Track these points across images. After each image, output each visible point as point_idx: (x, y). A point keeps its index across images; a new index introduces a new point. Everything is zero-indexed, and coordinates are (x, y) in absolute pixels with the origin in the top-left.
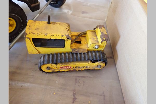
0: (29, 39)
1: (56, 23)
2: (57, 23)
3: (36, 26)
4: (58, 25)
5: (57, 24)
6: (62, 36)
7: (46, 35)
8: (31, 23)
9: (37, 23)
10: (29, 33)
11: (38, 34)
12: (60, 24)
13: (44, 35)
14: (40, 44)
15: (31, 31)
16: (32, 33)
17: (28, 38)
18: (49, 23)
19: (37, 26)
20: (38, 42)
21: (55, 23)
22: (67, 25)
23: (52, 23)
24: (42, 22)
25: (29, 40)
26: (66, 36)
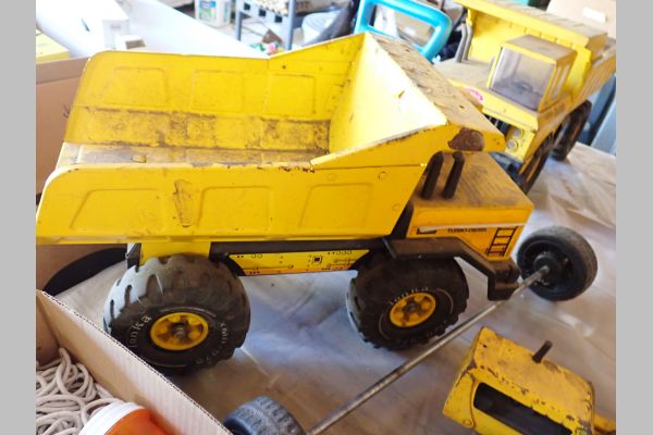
0: (474, 380)
1: (556, 368)
2: (559, 368)
3: (500, 353)
4: (563, 376)
5: (559, 372)
6: (569, 418)
7: (524, 392)
8: (488, 340)
9: (504, 345)
10: (482, 367)
11: (503, 379)
12: (567, 376)
13: (518, 390)
14: (490, 404)
15: (487, 364)
16: (489, 370)
17: (472, 376)
18: (537, 358)
19: (503, 353)
20: (490, 400)
21: (552, 366)
22: (587, 386)
23: (547, 363)
24: (519, 347)
25: (471, 382)
26: (581, 422)
